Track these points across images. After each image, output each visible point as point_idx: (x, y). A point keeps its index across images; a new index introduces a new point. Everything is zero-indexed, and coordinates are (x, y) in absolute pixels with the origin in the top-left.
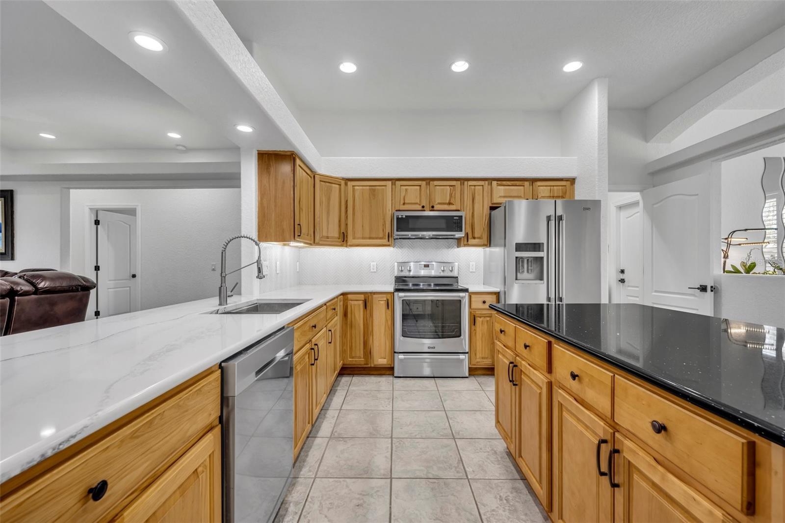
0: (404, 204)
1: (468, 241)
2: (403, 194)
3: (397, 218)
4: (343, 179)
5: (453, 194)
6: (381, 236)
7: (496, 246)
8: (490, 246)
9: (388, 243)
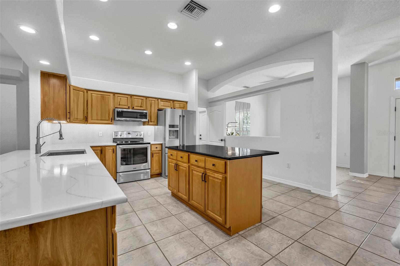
0: (119, 105)
1: (149, 123)
2: (119, 100)
3: (117, 111)
4: (85, 89)
5: (142, 103)
6: (107, 119)
7: (160, 125)
8: (158, 125)
9: (111, 123)
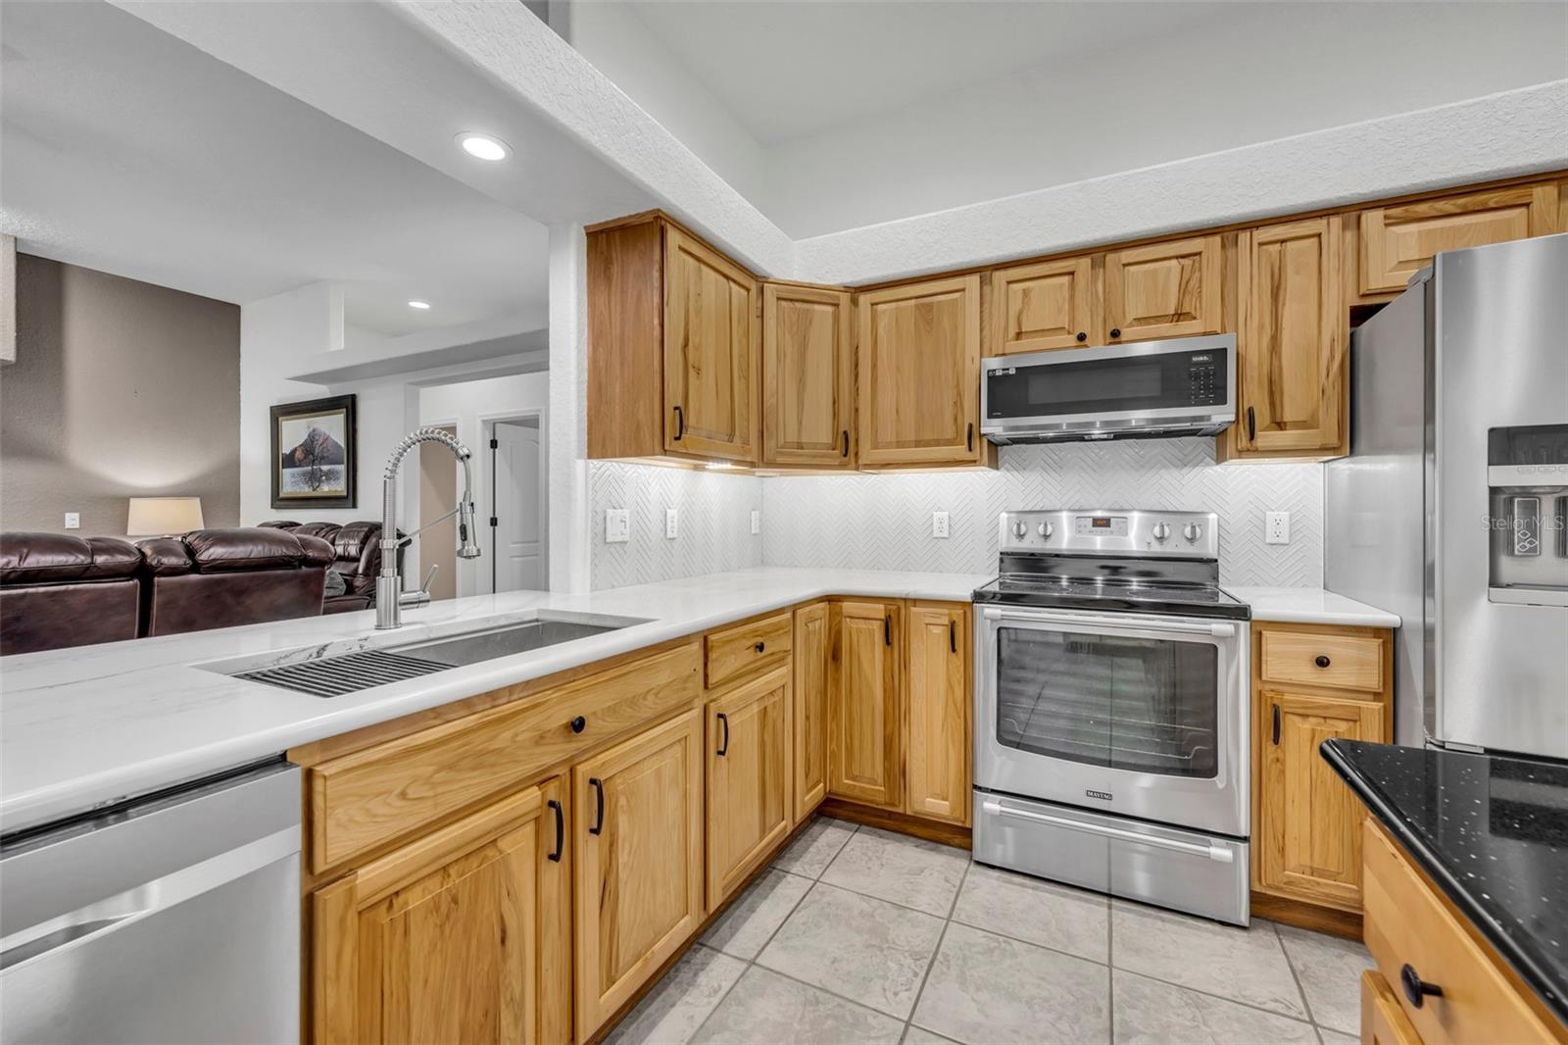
0: (1019, 335)
1: (1252, 437)
2: (1015, 306)
3: (989, 377)
4: (847, 289)
5: (1193, 283)
6: (949, 434)
7: (1381, 449)
8: (1352, 452)
9: (969, 456)
